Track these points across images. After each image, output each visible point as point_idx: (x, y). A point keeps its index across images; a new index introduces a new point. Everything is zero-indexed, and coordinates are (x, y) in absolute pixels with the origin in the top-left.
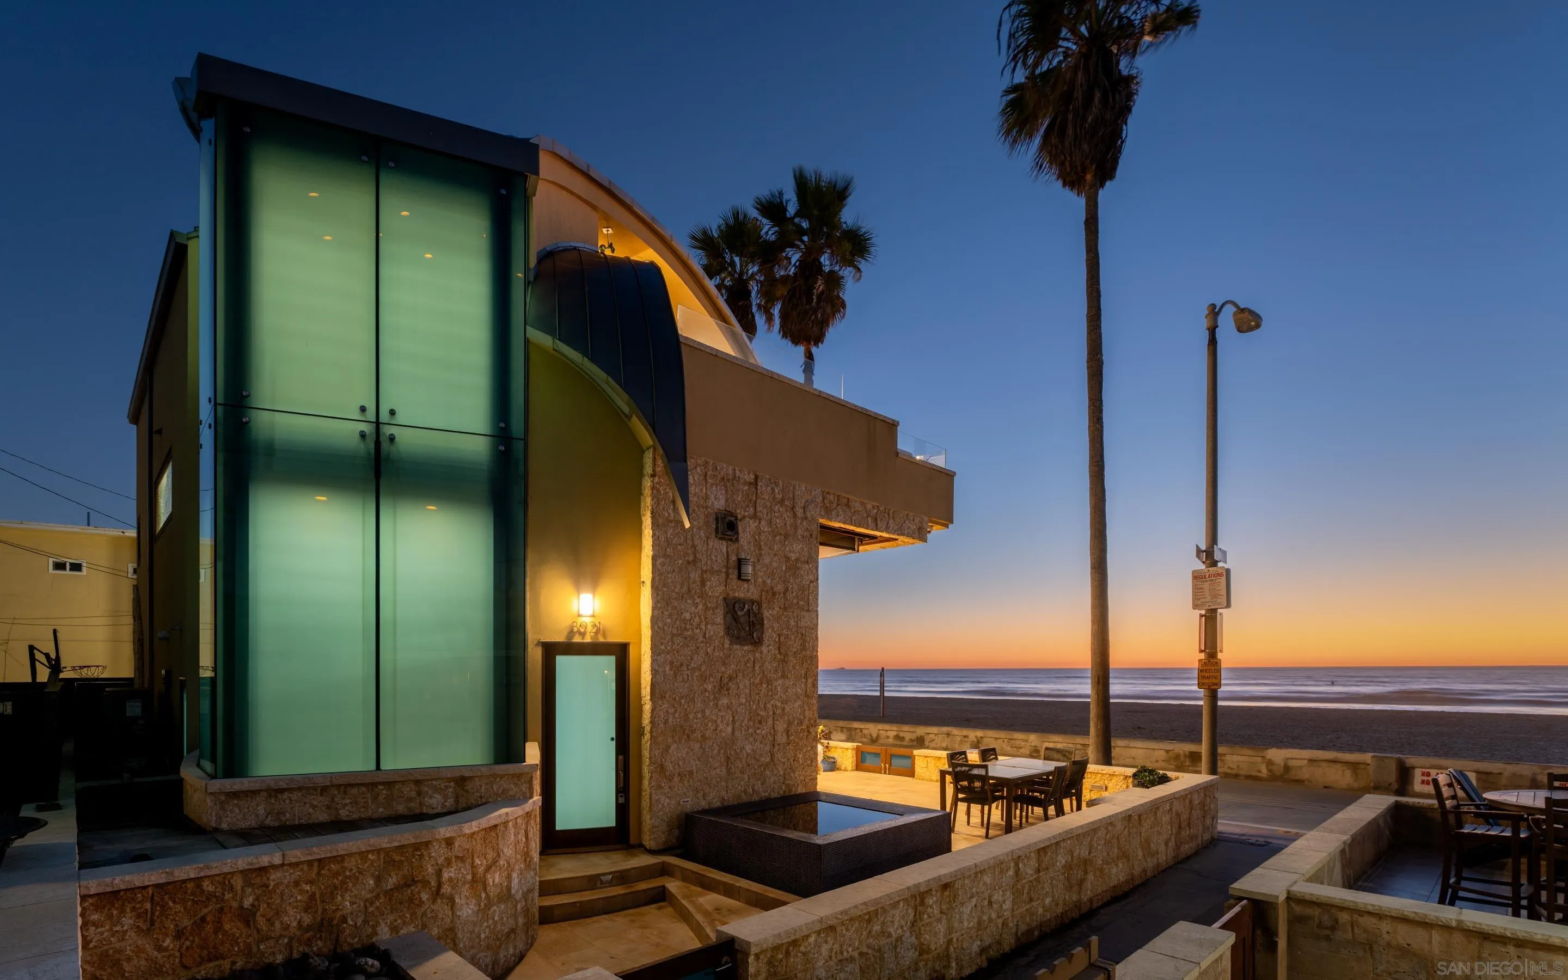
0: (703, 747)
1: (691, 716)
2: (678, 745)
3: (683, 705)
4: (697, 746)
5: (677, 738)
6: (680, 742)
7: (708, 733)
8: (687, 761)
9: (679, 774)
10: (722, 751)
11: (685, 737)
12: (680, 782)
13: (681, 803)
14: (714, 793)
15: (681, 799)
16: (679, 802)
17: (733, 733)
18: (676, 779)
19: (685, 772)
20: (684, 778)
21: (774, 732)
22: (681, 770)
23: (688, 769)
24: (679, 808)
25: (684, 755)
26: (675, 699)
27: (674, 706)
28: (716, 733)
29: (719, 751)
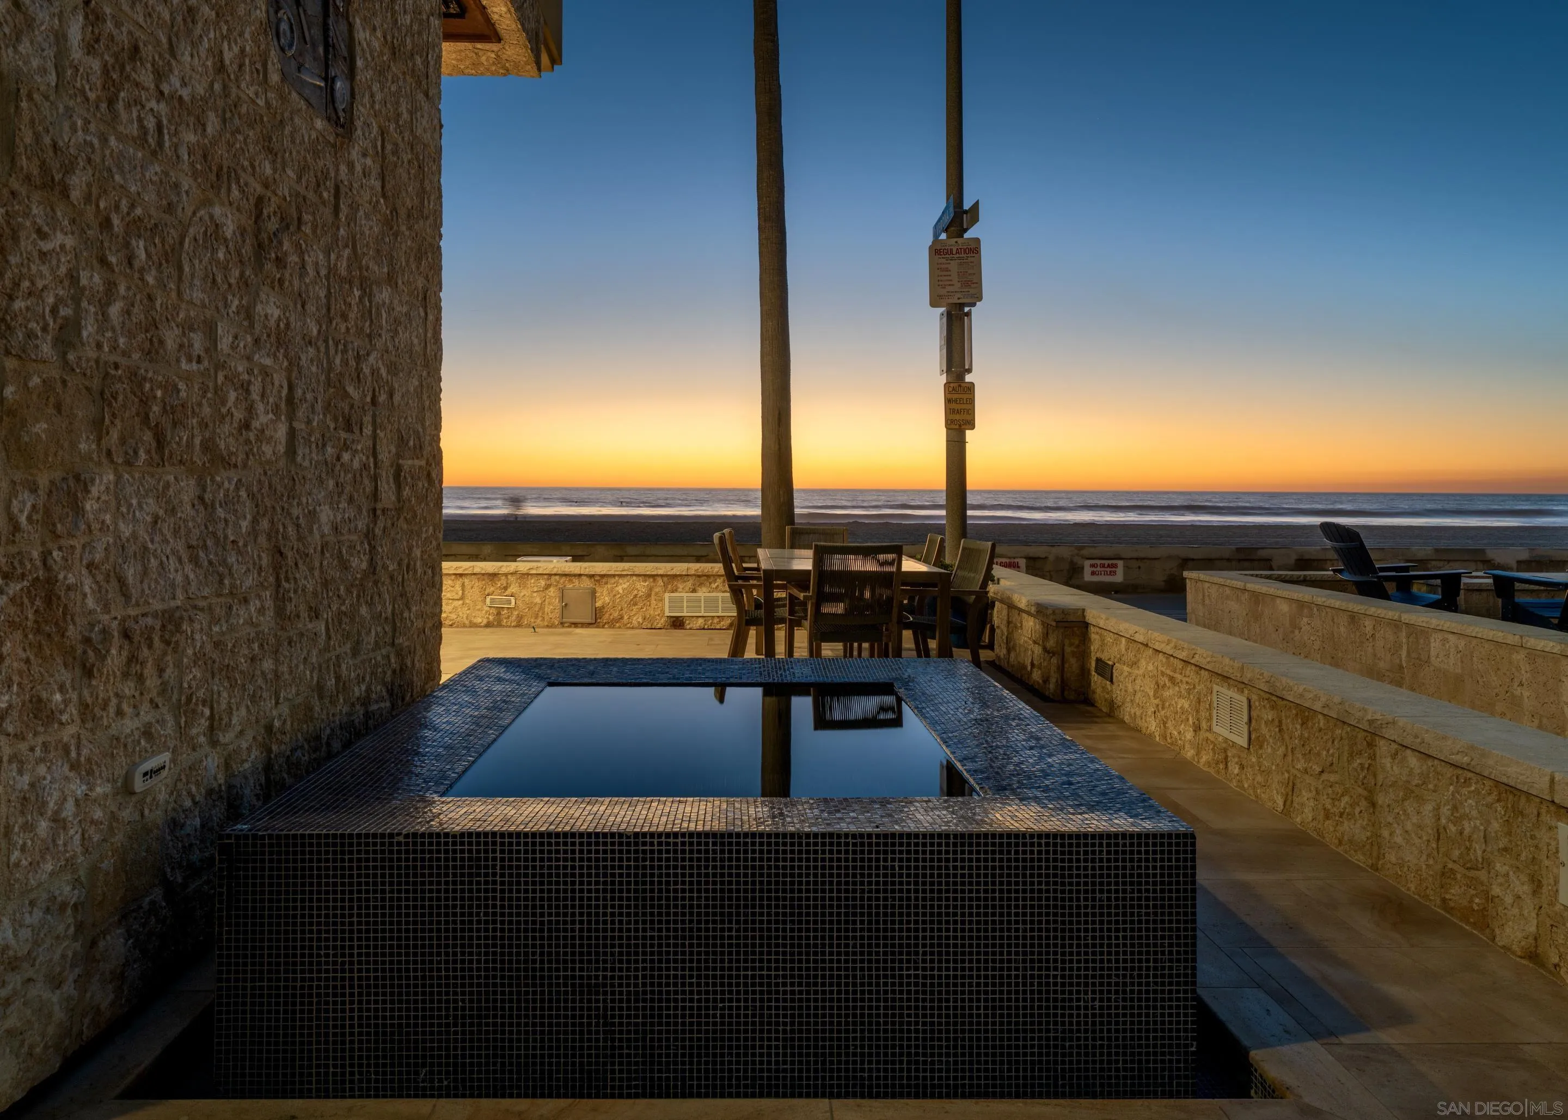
0: (208, 497)
1: (171, 337)
2: (119, 477)
3: (142, 271)
4: (187, 489)
5: (115, 435)
6: (129, 463)
7: (226, 440)
8: (154, 563)
9: (126, 635)
10: (265, 524)
11: (148, 436)
12: (126, 675)
13: (139, 785)
14: (243, 711)
15: (135, 765)
16: (128, 779)
17: (291, 451)
18: (116, 658)
19: (149, 621)
20: (145, 652)
21: (376, 464)
22: (132, 612)
23: (157, 606)
24: (127, 814)
25: (143, 535)
26: (106, 224)
27: (103, 261)
28: (248, 442)
29: (255, 521)
